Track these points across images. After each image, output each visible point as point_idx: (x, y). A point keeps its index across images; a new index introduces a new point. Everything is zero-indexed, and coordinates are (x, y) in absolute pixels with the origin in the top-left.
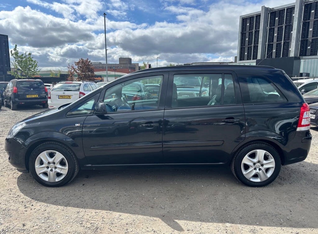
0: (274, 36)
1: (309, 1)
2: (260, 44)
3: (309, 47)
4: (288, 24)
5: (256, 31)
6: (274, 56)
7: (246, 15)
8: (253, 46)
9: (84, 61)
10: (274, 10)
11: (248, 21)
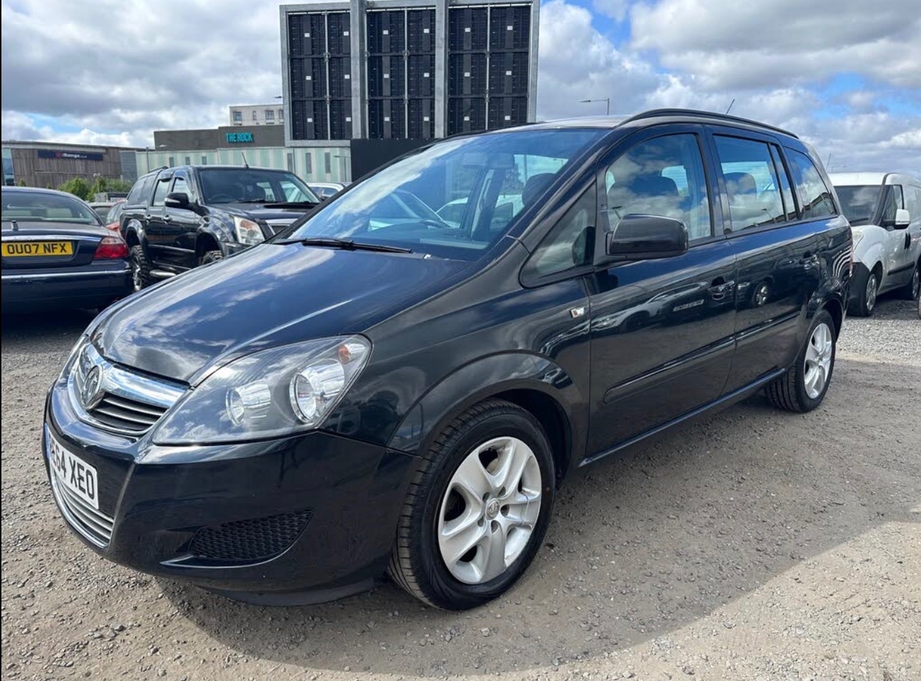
0: (384, 80)
1: (458, 3)
2: (356, 96)
3: (467, 119)
4: (414, 52)
5: (331, 58)
6: (387, 132)
7: (299, 5)
8: (328, 99)
10: (375, 6)
11: (307, 24)
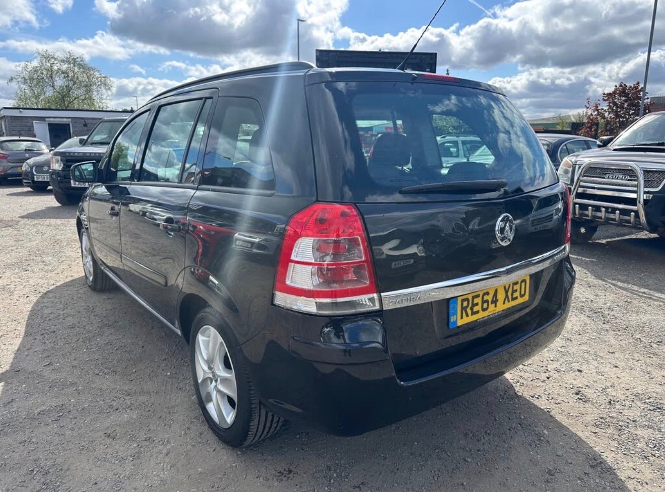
9: (627, 88)
